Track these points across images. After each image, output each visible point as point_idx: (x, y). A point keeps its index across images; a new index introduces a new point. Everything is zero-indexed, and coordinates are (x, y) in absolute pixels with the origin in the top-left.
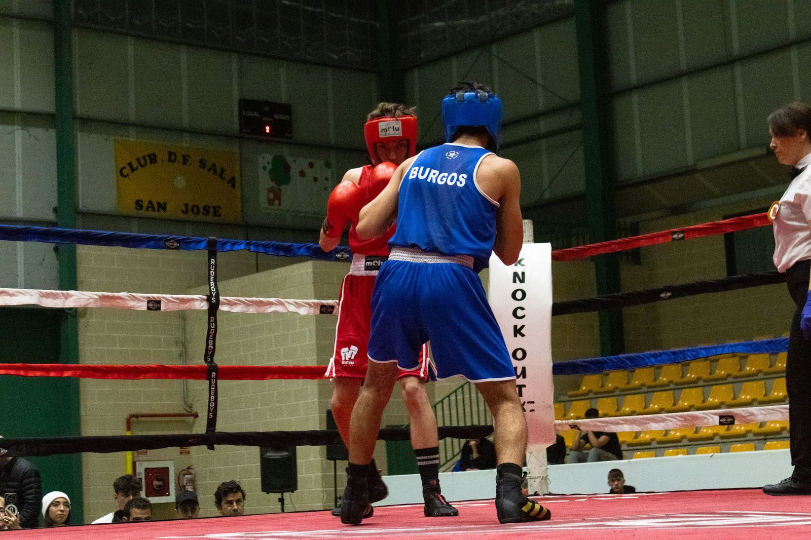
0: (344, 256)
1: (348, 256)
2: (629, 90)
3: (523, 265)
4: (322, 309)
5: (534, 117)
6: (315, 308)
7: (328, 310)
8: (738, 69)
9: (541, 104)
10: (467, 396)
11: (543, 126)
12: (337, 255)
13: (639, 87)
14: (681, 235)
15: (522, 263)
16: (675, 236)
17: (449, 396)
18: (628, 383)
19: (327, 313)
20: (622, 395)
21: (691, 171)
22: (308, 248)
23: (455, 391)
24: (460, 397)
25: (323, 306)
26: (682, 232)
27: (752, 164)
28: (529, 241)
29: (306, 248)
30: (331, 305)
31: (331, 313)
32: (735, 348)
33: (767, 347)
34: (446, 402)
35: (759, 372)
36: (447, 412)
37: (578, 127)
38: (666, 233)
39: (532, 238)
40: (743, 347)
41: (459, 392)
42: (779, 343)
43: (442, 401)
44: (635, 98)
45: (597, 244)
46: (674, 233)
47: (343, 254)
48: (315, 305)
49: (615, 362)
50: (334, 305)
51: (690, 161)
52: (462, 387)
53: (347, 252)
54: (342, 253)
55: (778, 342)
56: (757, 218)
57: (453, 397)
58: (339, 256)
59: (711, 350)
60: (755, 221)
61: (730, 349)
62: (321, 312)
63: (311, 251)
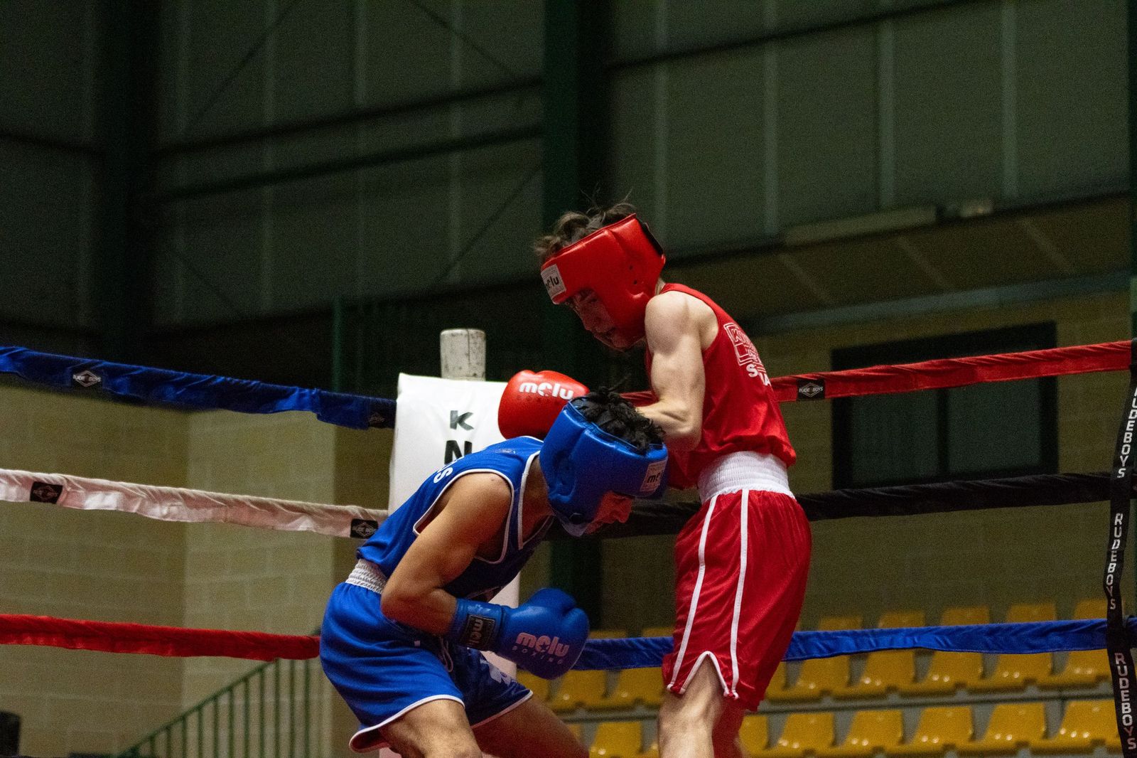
0: (90, 379)
1: (98, 379)
2: (651, 60)
3: (469, 428)
4: (35, 492)
5: (441, 102)
6: (23, 486)
7: (49, 494)
8: (887, 35)
9: (457, 75)
10: (254, 701)
11: (457, 123)
12: (75, 377)
13: (671, 57)
14: (817, 389)
15: (467, 421)
16: (805, 390)
17: (215, 698)
18: (605, 695)
19: (44, 502)
20: (592, 720)
21: (773, 247)
22: (14, 357)
23: (230, 689)
24: (239, 702)
25: (37, 485)
26: (820, 381)
27: (902, 242)
28: (475, 375)
29: (8, 356)
30: (54, 483)
31: (54, 500)
32: (919, 638)
33: (988, 639)
34: (208, 710)
35: (891, 689)
36: (208, 733)
37: (533, 132)
38: (785, 381)
39: (481, 369)
40: (935, 636)
41: (239, 691)
42: (1015, 634)
43: (199, 708)
44: (662, 78)
45: (634, 394)
46: (803, 382)
47: (88, 376)
48: (23, 481)
49: (655, 650)
50: (60, 483)
51: (771, 225)
52: (246, 679)
53: (97, 372)
54: (87, 372)
55: (1013, 631)
56: (981, 364)
57: (224, 701)
58: (79, 378)
59: (865, 638)
60: (979, 370)
61: (908, 639)
62: (34, 497)
63: (19, 364)
